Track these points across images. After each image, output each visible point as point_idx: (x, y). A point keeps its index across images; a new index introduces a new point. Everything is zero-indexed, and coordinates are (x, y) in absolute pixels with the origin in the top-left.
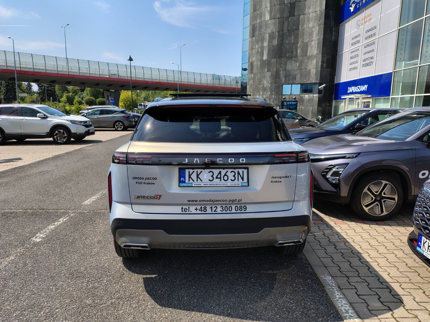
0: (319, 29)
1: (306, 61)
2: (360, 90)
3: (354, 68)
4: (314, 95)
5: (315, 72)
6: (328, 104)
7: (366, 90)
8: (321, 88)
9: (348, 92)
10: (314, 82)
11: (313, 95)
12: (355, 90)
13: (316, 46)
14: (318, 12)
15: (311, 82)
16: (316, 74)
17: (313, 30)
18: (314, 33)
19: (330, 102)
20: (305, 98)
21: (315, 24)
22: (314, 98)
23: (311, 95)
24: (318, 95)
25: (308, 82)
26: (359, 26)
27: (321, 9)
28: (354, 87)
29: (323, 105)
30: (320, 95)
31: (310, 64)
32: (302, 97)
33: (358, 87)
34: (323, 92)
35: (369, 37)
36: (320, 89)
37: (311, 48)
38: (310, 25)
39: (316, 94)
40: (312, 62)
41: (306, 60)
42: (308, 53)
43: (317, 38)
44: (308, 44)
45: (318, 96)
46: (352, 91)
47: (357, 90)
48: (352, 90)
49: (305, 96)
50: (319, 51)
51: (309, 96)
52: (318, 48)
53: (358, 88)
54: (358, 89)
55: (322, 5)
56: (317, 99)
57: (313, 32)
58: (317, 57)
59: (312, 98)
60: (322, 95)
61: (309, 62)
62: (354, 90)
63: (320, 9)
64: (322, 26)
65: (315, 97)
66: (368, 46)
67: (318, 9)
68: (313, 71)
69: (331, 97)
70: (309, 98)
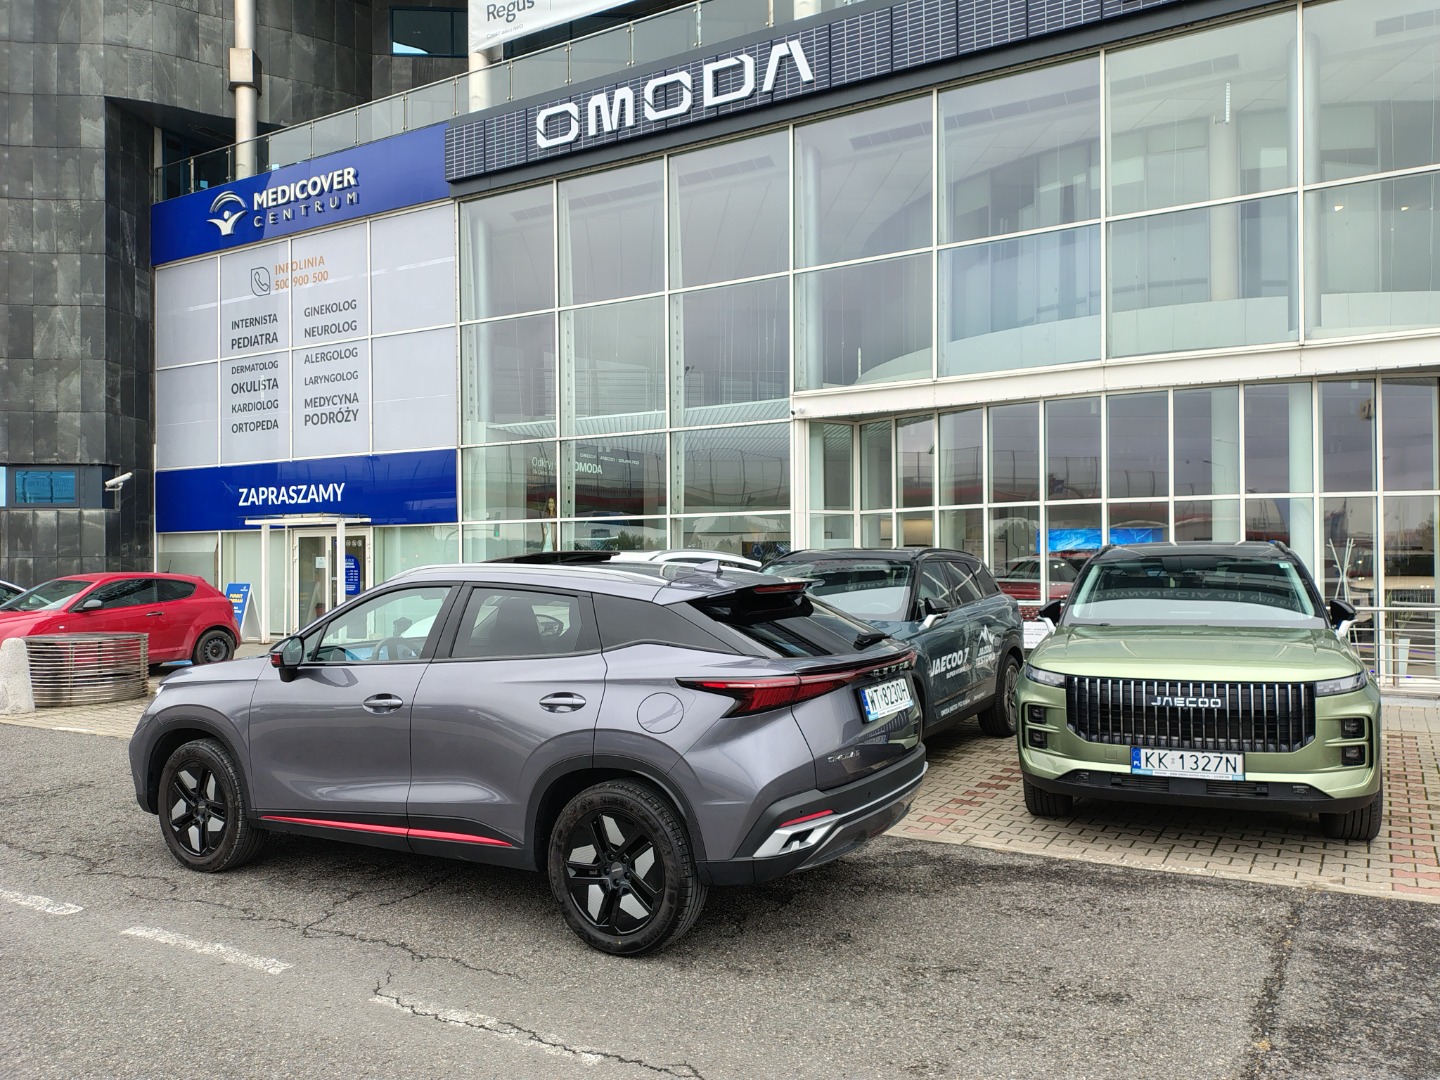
0: (82, 265)
1: (27, 375)
2: (305, 497)
3: (260, 425)
4: (86, 512)
5: (77, 424)
6: (139, 547)
7: (339, 499)
8: (115, 486)
9: (241, 504)
10: (78, 462)
11: (80, 513)
12: (281, 498)
13: (78, 328)
14: (75, 205)
15: (61, 461)
16: (83, 432)
17: (55, 263)
18: (61, 276)
19: (146, 540)
20: (39, 523)
21: (60, 243)
22: (85, 522)
23: (74, 512)
24: (103, 511)
25: (47, 461)
26: (265, 287)
27: (84, 195)
28: (271, 489)
29: (124, 548)
30: (111, 511)
31: (51, 394)
32: (23, 517)
33: (294, 488)
34: (118, 502)
35: (326, 330)
36: (107, 489)
37: (51, 330)
38: (35, 243)
39: (93, 507)
40: (62, 384)
41: (25, 372)
42: (35, 349)
43: (77, 296)
44: (35, 315)
45: (107, 515)
46: (265, 501)
47: (290, 498)
48: (262, 497)
49: (35, 517)
50: (92, 346)
51: (58, 513)
52: (84, 335)
53: (298, 492)
54: (293, 494)
55: (89, 182)
56: (98, 526)
57: (55, 271)
58: (84, 368)
59: (77, 522)
60: (118, 510)
61: (44, 384)
62: (272, 497)
63: (82, 192)
64: (96, 256)
65: (91, 518)
66: (324, 357)
67: (72, 192)
68: (72, 421)
69: (147, 519)
70: (61, 522)
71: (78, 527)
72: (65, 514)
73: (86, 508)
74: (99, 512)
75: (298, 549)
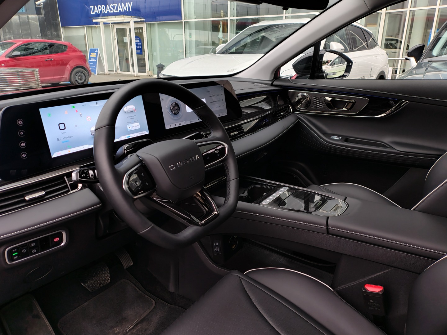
2: (117, 9)
4: (30, 16)
6: (55, 33)
7: (131, 10)
8: (40, 5)
9: (92, 13)
11: (28, 16)
12: (107, 10)
19: (57, 29)
22: (30, 21)
23: (25, 16)
24: (37, 16)
28: (103, 6)
29: (49, 33)
30: (40, 16)
33: (112, 5)
34: (43, 12)
36: (37, 6)
39: (32, 14)
45: (39, 18)
46: (101, 11)
47: (111, 10)
48: (99, 10)
51: (19, 17)
53: (114, 7)
54: (112, 8)
56: (36, 23)
59: (27, 20)
60: (43, 16)
62: (103, 10)
65: (32, 19)
69: (57, 20)
70: (21, 20)
71: (28, 23)
72: (22, 17)
73: (30, 14)
74: (35, 16)
75: (116, 33)
